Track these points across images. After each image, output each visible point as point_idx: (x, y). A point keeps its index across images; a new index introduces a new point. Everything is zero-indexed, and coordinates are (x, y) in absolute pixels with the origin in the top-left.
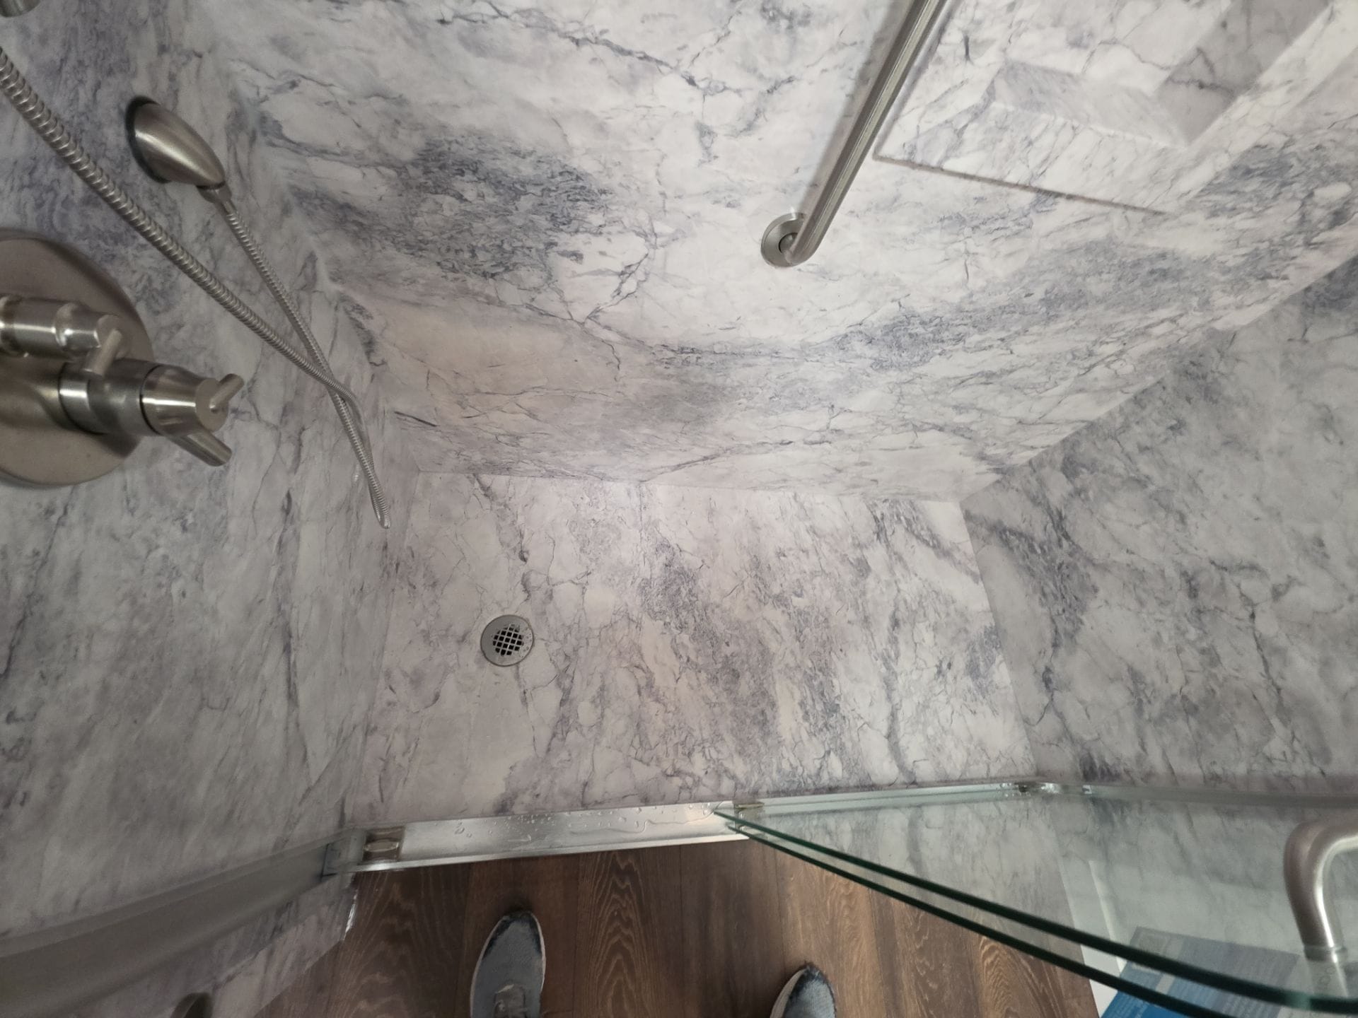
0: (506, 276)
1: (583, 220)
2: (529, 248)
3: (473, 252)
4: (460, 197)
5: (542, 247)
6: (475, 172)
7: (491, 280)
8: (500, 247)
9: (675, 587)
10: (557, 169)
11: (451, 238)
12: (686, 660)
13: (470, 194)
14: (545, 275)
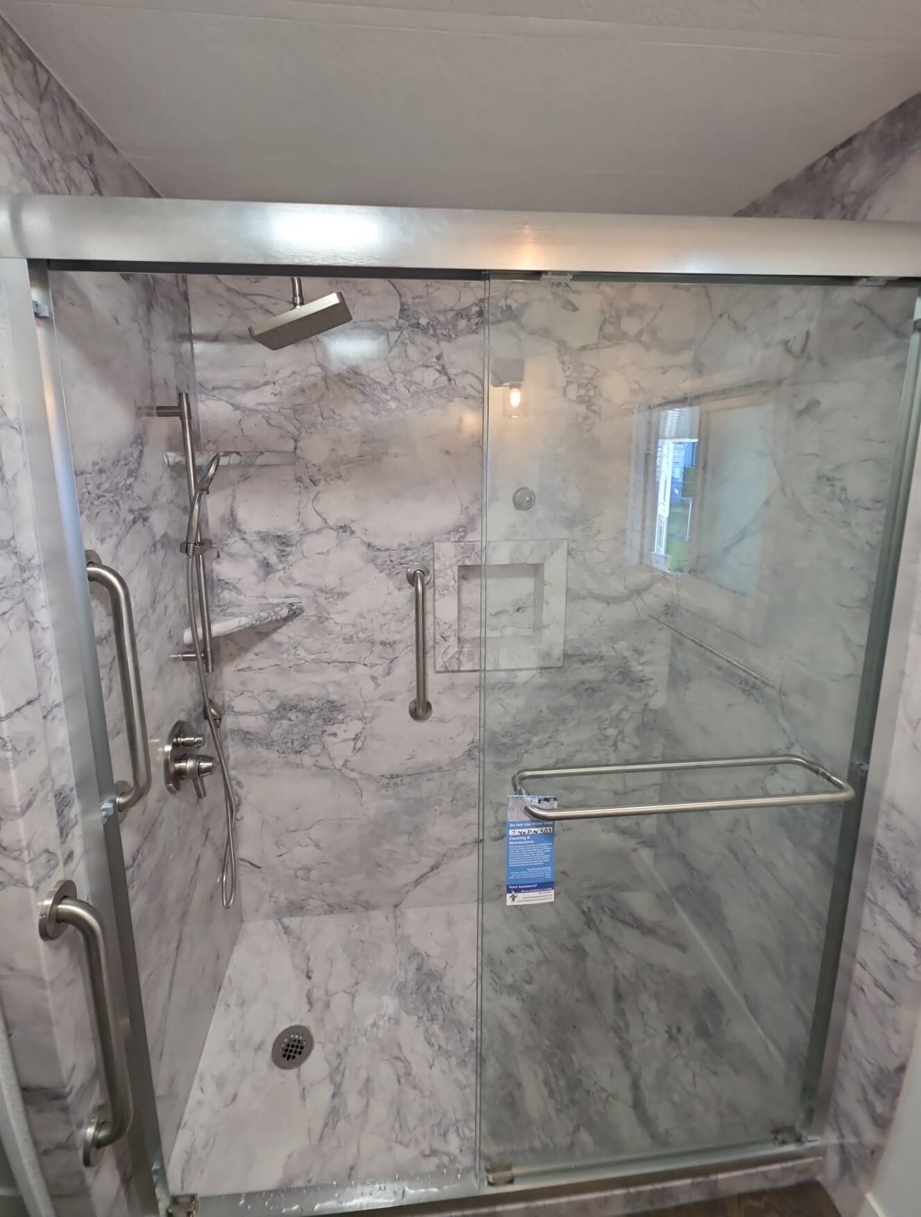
0: (306, 751)
1: (335, 718)
2: (315, 735)
3: (292, 743)
4: (290, 720)
5: (320, 733)
6: (296, 709)
7: (299, 755)
8: (303, 737)
9: (425, 987)
10: (325, 701)
11: (284, 737)
12: (437, 1047)
13: (293, 718)
14: (322, 747)
